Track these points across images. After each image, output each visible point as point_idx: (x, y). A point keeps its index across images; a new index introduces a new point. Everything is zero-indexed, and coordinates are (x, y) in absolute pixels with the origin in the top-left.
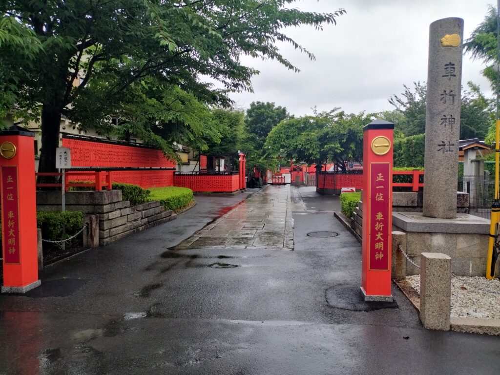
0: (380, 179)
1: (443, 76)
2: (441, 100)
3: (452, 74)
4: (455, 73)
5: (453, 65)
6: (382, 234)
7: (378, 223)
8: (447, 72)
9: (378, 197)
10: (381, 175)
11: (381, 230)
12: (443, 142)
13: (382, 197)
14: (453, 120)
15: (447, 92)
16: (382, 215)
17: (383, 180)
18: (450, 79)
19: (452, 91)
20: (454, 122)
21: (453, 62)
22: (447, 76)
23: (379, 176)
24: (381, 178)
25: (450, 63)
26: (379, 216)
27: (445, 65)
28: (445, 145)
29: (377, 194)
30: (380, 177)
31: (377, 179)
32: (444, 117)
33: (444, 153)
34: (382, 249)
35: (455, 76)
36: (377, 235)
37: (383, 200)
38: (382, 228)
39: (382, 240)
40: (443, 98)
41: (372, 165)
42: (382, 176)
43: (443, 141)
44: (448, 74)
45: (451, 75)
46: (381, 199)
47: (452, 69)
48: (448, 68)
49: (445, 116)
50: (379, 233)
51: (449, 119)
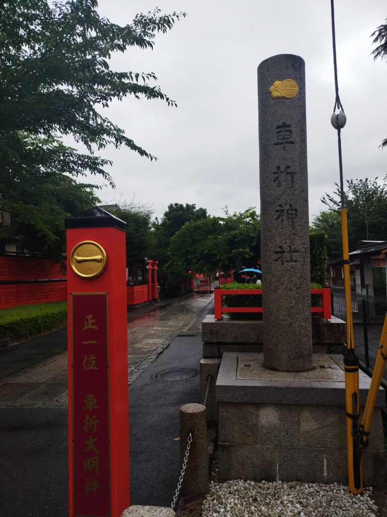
0: (90, 327)
1: (275, 144)
2: (275, 181)
3: (288, 140)
4: (292, 139)
5: (289, 126)
6: (96, 440)
7: (87, 416)
8: (280, 138)
9: (87, 362)
10: (92, 319)
11: (95, 430)
12: (280, 247)
13: (94, 363)
14: (294, 212)
15: (282, 168)
16: (95, 401)
17: (96, 327)
18: (284, 149)
19: (289, 167)
20: (296, 215)
21: (288, 123)
22: (281, 143)
23: (87, 321)
24: (92, 324)
25: (284, 123)
26: (91, 402)
27: (278, 127)
28: (284, 252)
29: (86, 356)
30: (90, 322)
31: (84, 326)
32: (279, 208)
33: (282, 264)
34: (97, 471)
35: (293, 143)
36: (86, 442)
37: (96, 368)
38: (95, 426)
39: (97, 451)
40: (278, 177)
41: (74, 297)
42: (94, 321)
43: (281, 245)
44: (282, 141)
45: (287, 143)
46: (92, 367)
47: (288, 133)
48: (281, 131)
49: (280, 206)
50: (91, 437)
51: (288, 210)
